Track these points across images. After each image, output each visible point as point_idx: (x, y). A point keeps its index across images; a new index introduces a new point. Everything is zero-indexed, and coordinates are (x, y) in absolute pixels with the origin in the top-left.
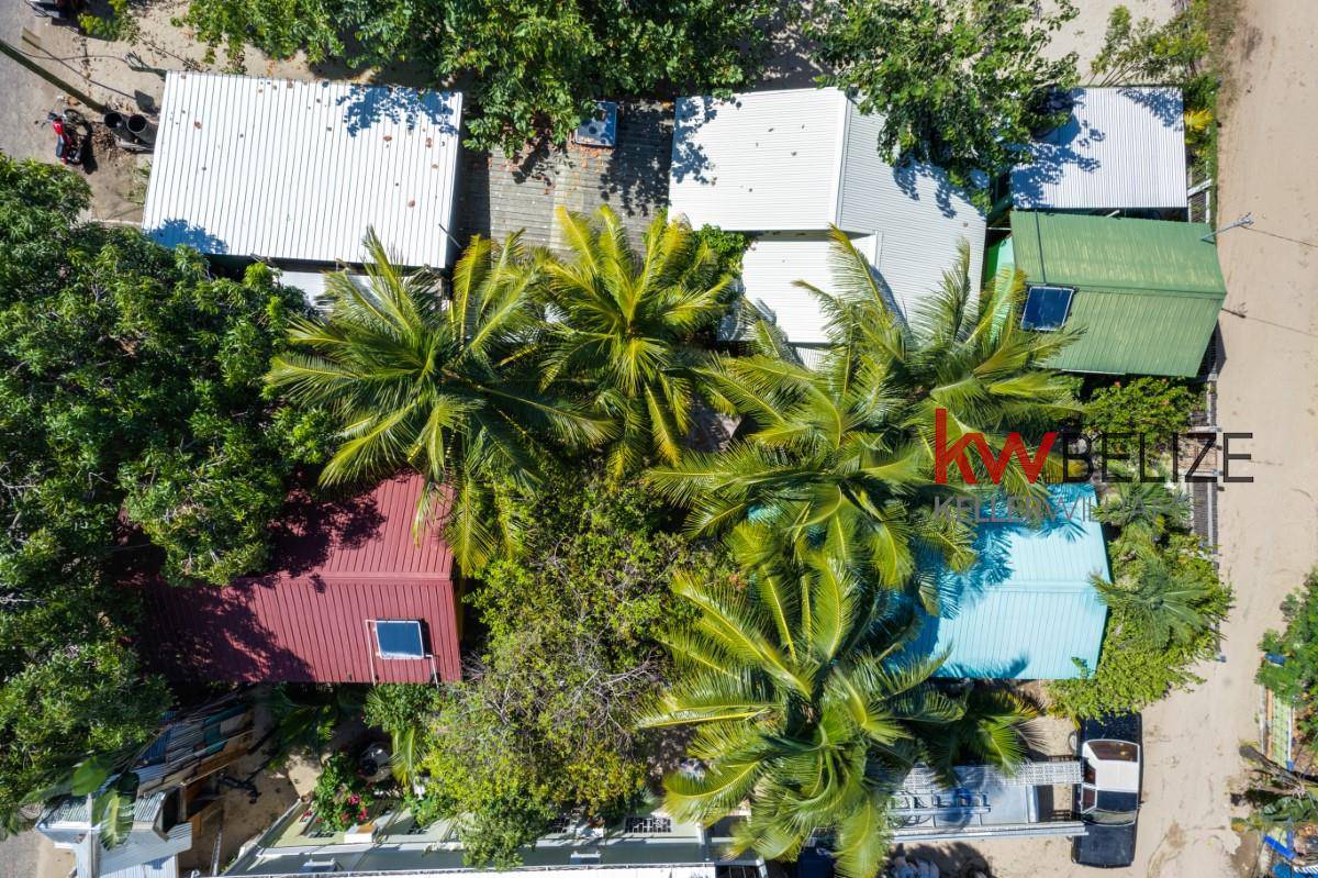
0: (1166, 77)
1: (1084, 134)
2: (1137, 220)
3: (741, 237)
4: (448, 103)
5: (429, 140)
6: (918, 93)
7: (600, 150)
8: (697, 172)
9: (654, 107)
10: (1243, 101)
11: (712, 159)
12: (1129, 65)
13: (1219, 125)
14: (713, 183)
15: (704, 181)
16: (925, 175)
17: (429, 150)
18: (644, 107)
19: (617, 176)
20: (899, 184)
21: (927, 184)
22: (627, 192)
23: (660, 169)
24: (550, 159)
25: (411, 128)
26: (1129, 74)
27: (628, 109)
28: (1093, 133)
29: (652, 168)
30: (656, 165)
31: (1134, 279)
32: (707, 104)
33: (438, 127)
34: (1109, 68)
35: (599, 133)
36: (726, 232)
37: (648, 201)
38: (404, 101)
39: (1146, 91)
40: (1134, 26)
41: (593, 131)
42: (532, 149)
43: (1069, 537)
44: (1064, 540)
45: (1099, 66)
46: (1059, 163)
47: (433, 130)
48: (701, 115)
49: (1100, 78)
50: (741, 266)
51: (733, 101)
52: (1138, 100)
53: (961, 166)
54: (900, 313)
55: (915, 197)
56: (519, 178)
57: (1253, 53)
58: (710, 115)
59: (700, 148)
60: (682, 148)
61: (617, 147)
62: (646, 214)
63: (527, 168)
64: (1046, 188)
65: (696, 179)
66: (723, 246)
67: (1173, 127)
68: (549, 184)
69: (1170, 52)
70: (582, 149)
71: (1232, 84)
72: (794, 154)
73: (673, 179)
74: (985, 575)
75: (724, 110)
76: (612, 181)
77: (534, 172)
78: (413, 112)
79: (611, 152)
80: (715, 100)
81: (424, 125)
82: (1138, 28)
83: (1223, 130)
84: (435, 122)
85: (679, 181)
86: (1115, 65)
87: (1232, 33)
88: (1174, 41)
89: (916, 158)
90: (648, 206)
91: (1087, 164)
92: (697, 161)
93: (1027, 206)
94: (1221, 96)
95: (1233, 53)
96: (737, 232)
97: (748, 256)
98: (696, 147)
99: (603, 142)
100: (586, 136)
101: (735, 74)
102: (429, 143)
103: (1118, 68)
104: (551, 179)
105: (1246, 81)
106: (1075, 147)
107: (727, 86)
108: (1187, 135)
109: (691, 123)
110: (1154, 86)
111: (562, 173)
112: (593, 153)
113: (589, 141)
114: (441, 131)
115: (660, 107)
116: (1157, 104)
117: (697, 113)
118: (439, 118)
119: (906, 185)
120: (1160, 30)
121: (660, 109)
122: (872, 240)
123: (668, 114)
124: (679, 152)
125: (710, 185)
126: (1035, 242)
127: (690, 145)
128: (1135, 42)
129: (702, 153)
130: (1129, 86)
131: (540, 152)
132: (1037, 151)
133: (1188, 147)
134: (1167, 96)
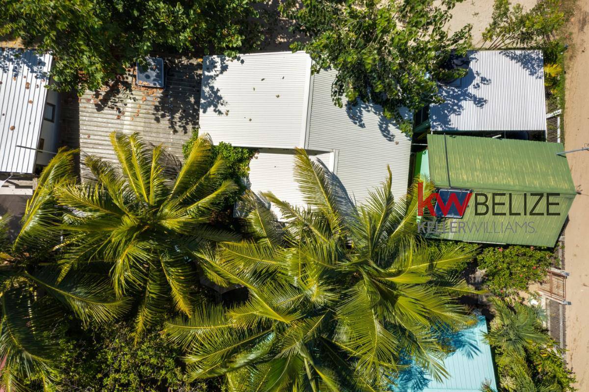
0: (533, 44)
1: (477, 80)
2: (513, 141)
3: (245, 151)
4: (42, 58)
5: (27, 83)
6: (349, 60)
7: (155, 90)
8: (216, 106)
9: (191, 61)
10: (580, 57)
11: (225, 98)
12: (508, 35)
13: (565, 73)
14: (227, 114)
15: (220, 113)
16: (369, 111)
17: (27, 91)
18: (185, 61)
19: (165, 107)
20: (351, 117)
21: (371, 117)
22: (173, 118)
23: (195, 102)
24: (120, 95)
25: (16, 76)
26: (508, 41)
27: (173, 62)
28: (483, 79)
29: (190, 102)
30: (192, 100)
31: (512, 183)
32: (222, 60)
33: (35, 74)
34: (494, 37)
35: (152, 78)
36: (235, 148)
37: (187, 123)
38: (12, 57)
39: (518, 52)
40: (511, 10)
41: (148, 77)
42: (108, 89)
43: (469, 355)
44: (465, 358)
45: (487, 36)
46: (460, 100)
47: (31, 77)
48: (219, 68)
49: (488, 44)
50: (248, 169)
51: (239, 59)
52: (512, 58)
53: (393, 105)
54: (352, 203)
55: (362, 126)
56: (99, 108)
57: (586, 27)
58: (224, 68)
59: (218, 90)
60: (206, 90)
61: (166, 87)
62: (186, 133)
63: (105, 101)
64: (452, 117)
65: (215, 111)
66: (233, 157)
67: (535, 75)
68: (120, 112)
69: (536, 27)
70: (143, 89)
71: (573, 46)
72: (278, 96)
73: (201, 111)
74: (410, 384)
75: (233, 65)
76: (162, 110)
77: (110, 103)
78: (18, 64)
79: (161, 91)
80: (227, 58)
81: (25, 74)
82: (513, 11)
83: (567, 76)
84: (32, 71)
85: (204, 112)
86: (498, 35)
87: (572, 15)
88: (538, 18)
89: (362, 99)
90: (187, 126)
91: (480, 102)
92: (216, 99)
93: (440, 129)
94: (567, 54)
95: (573, 27)
96: (243, 148)
97: (253, 162)
98: (215, 90)
99: (155, 84)
100: (144, 81)
101: (237, 41)
102: (28, 86)
103: (500, 38)
104: (121, 109)
105: (582, 45)
106: (471, 90)
107: (233, 49)
108: (546, 80)
109: (212, 73)
110: (524, 49)
111: (129, 105)
112: (150, 91)
113: (146, 84)
114: (36, 77)
115: (195, 61)
116: (525, 62)
117: (216, 67)
118: (35, 68)
119: (356, 118)
120: (529, 12)
121: (195, 63)
122: (331, 156)
123: (200, 66)
124: (204, 92)
125: (224, 116)
126: (444, 156)
127: (212, 88)
128: (511, 20)
129: (219, 94)
130: (508, 49)
131: (114, 91)
132: (446, 92)
133: (546, 88)
134: (533, 55)
